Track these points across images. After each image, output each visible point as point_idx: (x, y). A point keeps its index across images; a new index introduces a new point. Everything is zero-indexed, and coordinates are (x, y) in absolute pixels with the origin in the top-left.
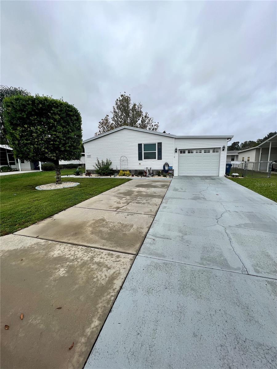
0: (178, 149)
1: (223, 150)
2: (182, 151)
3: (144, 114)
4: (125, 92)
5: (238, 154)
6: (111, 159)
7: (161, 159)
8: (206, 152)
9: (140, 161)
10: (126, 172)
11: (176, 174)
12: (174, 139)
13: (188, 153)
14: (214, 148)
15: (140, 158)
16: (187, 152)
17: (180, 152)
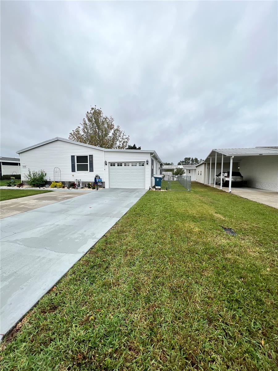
0: (108, 162)
1: (147, 164)
2: (112, 164)
3: (115, 127)
4: (95, 106)
5: (196, 168)
6: (45, 170)
7: (93, 171)
8: (133, 166)
9: (73, 173)
10: (57, 184)
11: (107, 186)
12: (104, 152)
13: (118, 166)
14: (140, 162)
15: (73, 170)
16: (116, 165)
17: (110, 165)
